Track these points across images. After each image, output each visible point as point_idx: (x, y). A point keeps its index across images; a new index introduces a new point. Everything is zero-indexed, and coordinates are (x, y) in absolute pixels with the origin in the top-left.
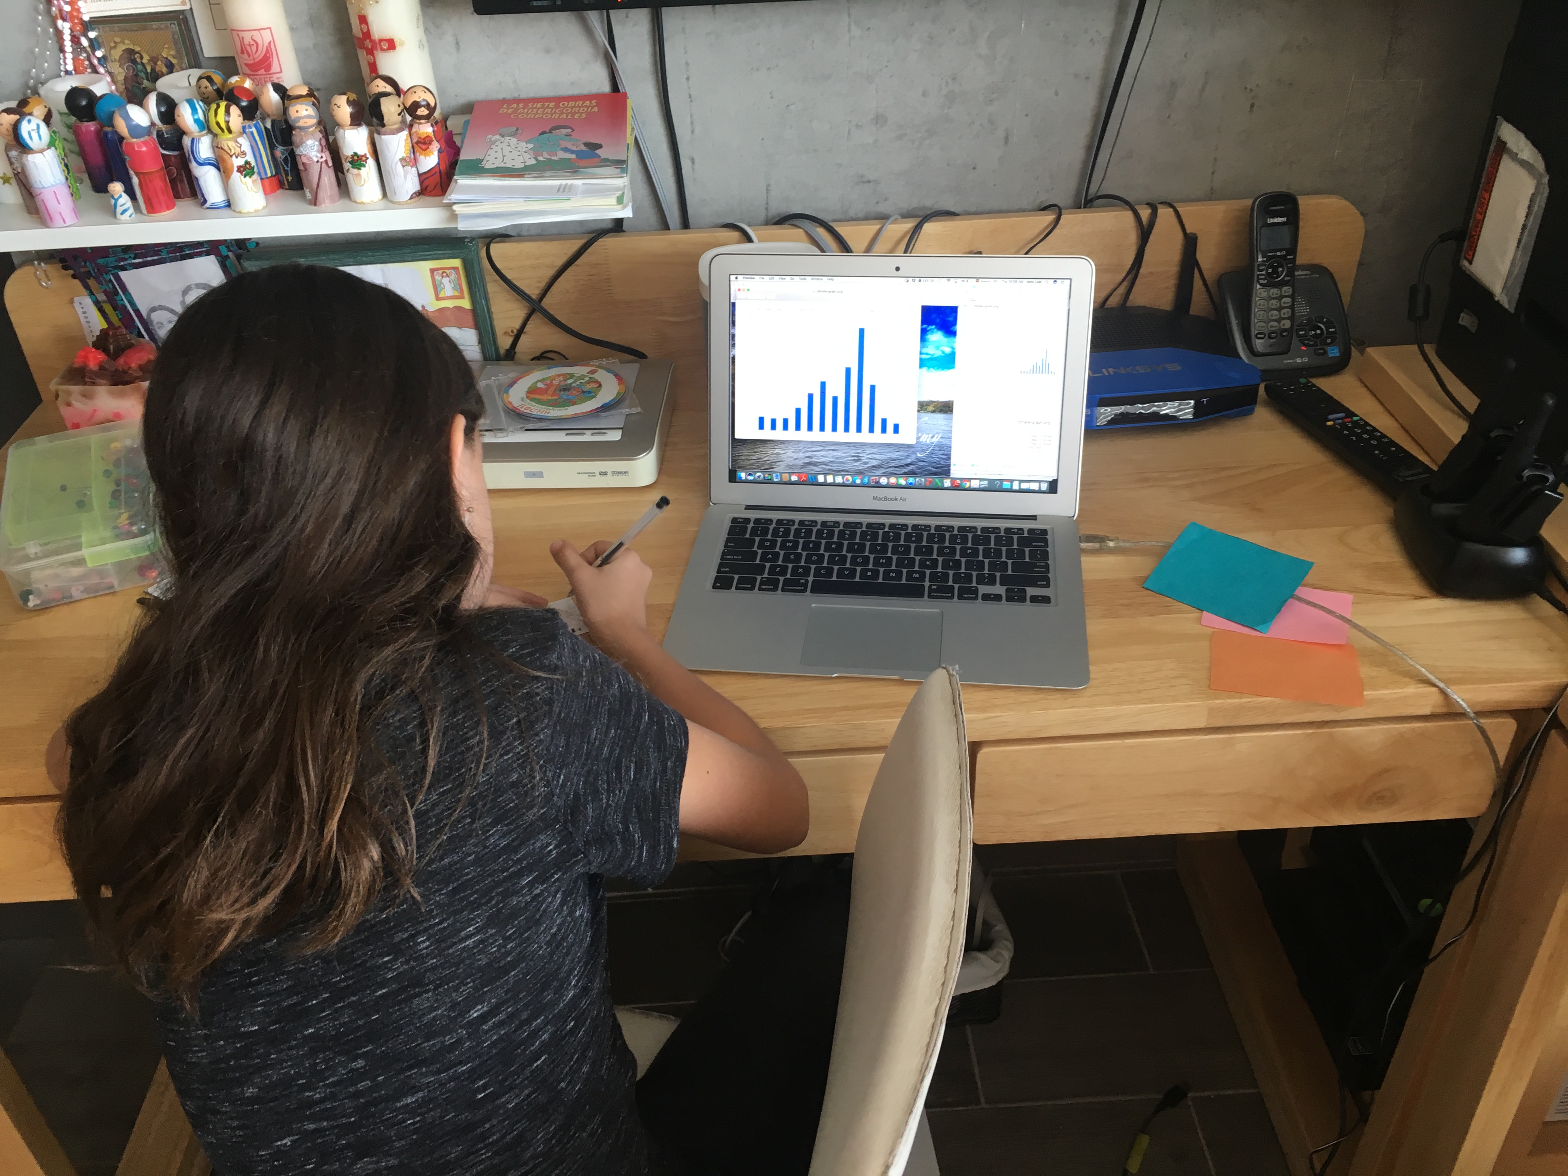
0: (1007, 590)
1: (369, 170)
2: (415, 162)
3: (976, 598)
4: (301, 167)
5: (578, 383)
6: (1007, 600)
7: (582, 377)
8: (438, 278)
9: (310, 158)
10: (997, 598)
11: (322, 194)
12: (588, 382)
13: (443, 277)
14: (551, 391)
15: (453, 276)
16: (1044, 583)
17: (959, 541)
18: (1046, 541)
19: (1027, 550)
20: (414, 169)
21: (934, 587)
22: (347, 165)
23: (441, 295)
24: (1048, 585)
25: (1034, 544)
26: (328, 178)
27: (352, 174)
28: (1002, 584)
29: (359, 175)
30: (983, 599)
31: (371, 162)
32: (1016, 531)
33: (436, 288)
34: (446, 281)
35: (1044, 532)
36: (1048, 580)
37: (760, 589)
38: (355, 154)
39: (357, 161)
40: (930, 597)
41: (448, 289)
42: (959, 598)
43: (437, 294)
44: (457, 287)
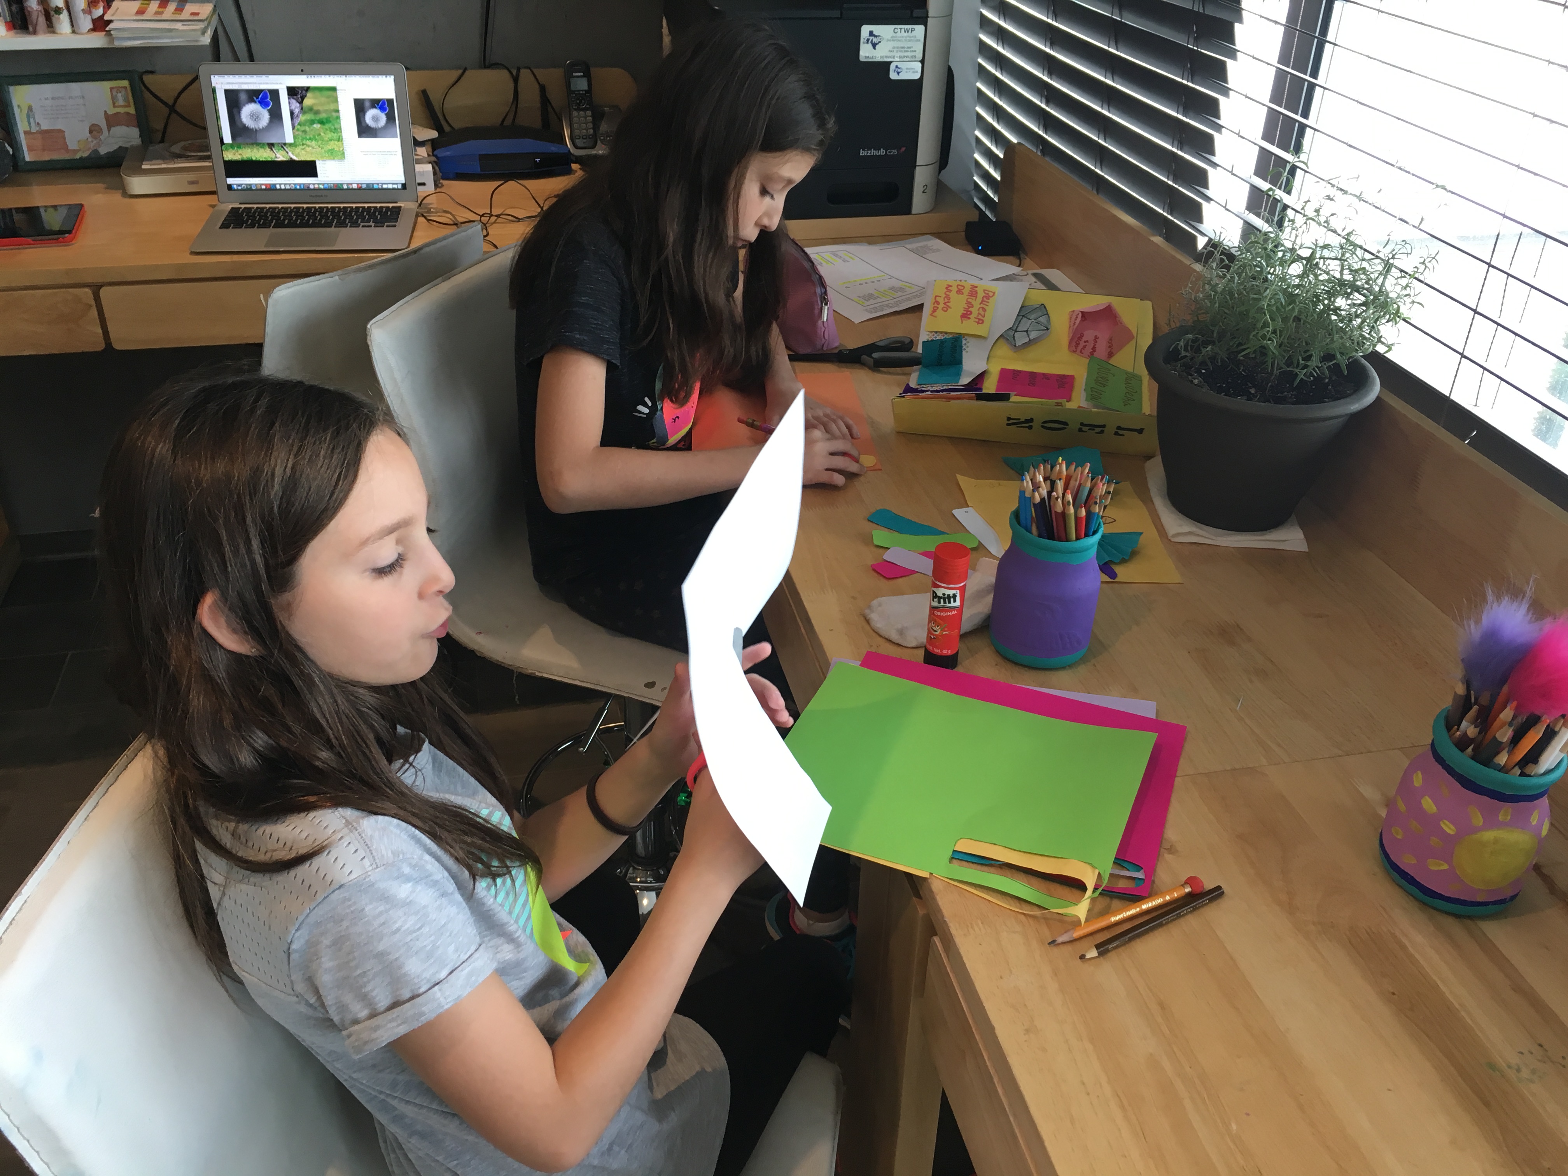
1: (64, 16)
2: (90, 13)
4: (27, 13)
8: (114, 93)
9: (32, 8)
11: (38, 28)
13: (118, 92)
15: (123, 92)
20: (89, 16)
22: (52, 13)
23: (117, 104)
26: (42, 20)
27: (55, 18)
29: (59, 18)
31: (65, 12)
33: (114, 99)
34: (119, 95)
38: (57, 7)
39: (58, 11)
41: (121, 102)
43: (114, 103)
44: (126, 99)
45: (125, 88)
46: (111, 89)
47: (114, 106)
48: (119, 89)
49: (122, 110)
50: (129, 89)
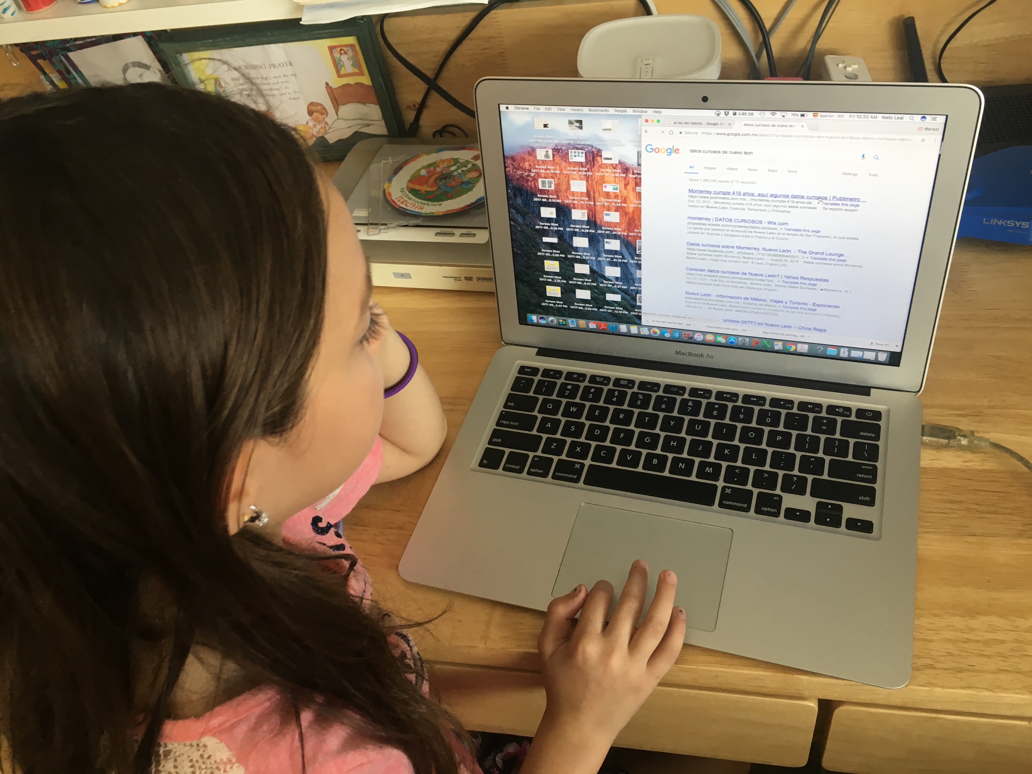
0: (819, 504)
3: (777, 515)
5: (460, 171)
6: (817, 522)
7: (465, 164)
10: (803, 516)
12: (470, 171)
13: (341, 54)
14: (432, 181)
15: (350, 54)
16: (867, 498)
17: (768, 420)
18: (877, 430)
19: (852, 441)
21: (728, 491)
23: (342, 72)
24: (871, 503)
25: (862, 433)
28: (812, 495)
30: (786, 517)
32: (841, 410)
33: (337, 65)
34: (344, 58)
35: (877, 415)
36: (872, 493)
37: (529, 473)
40: (721, 505)
41: (348, 67)
42: (756, 512)
43: (338, 72)
44: (356, 64)
45: (352, 46)
46: (331, 49)
47: (340, 76)
48: (342, 49)
49: (351, 81)
50: (358, 48)
